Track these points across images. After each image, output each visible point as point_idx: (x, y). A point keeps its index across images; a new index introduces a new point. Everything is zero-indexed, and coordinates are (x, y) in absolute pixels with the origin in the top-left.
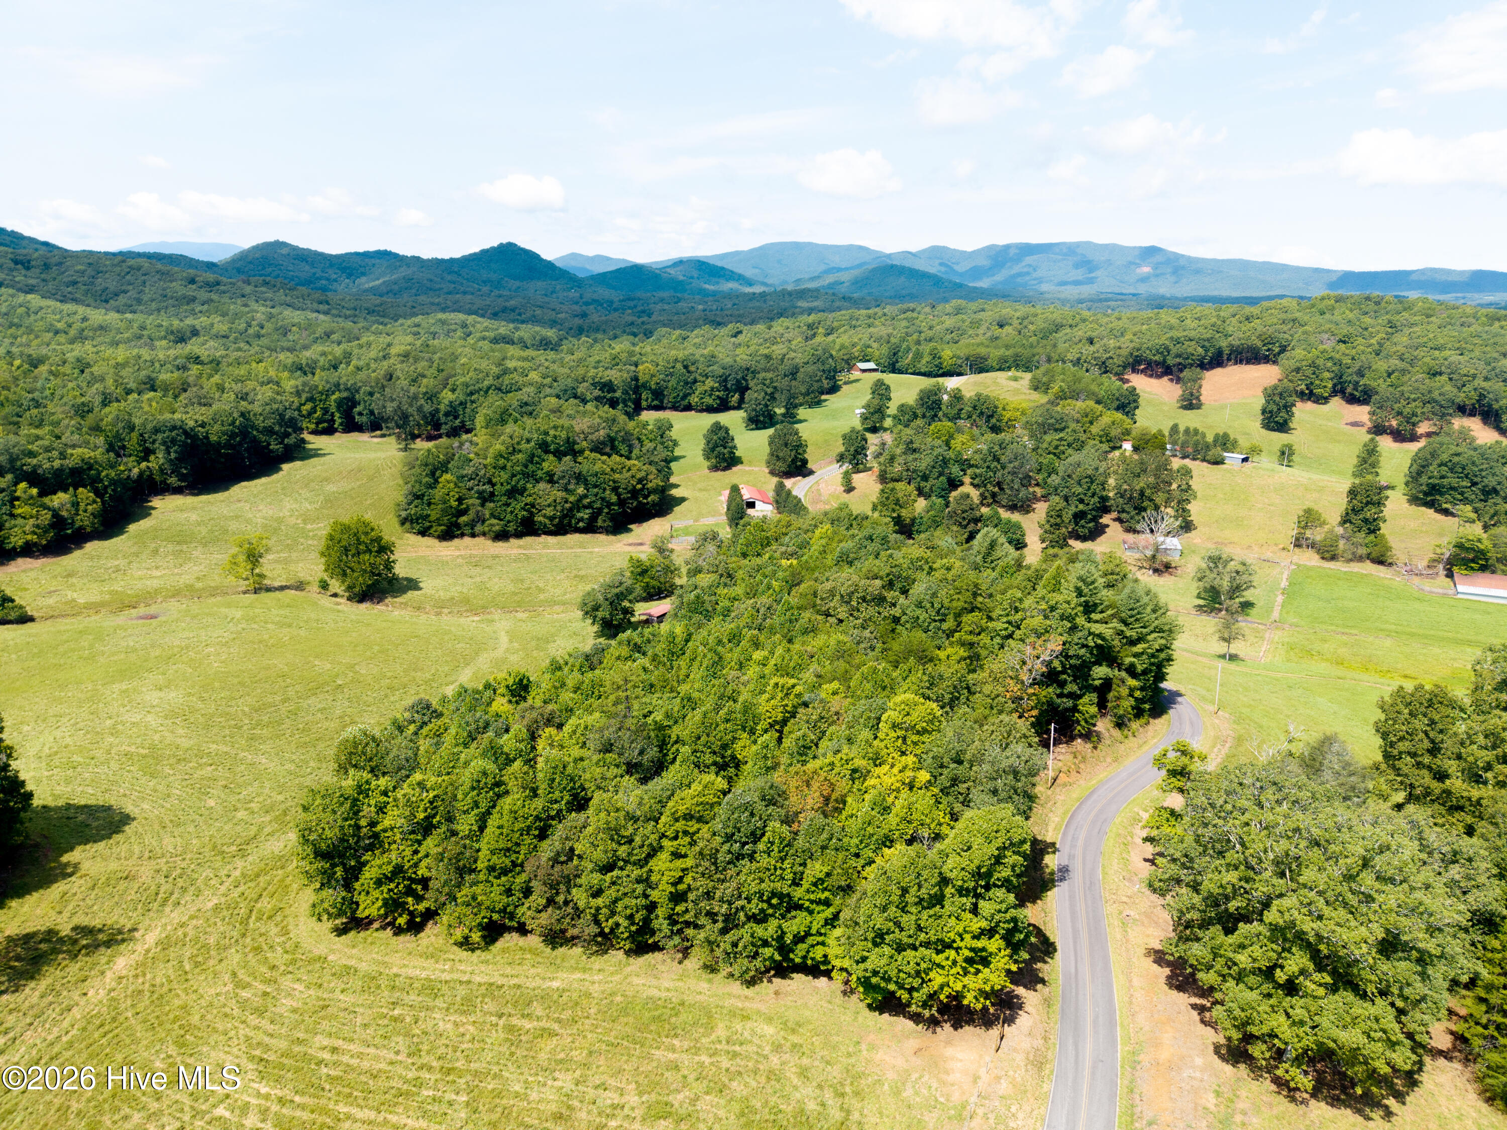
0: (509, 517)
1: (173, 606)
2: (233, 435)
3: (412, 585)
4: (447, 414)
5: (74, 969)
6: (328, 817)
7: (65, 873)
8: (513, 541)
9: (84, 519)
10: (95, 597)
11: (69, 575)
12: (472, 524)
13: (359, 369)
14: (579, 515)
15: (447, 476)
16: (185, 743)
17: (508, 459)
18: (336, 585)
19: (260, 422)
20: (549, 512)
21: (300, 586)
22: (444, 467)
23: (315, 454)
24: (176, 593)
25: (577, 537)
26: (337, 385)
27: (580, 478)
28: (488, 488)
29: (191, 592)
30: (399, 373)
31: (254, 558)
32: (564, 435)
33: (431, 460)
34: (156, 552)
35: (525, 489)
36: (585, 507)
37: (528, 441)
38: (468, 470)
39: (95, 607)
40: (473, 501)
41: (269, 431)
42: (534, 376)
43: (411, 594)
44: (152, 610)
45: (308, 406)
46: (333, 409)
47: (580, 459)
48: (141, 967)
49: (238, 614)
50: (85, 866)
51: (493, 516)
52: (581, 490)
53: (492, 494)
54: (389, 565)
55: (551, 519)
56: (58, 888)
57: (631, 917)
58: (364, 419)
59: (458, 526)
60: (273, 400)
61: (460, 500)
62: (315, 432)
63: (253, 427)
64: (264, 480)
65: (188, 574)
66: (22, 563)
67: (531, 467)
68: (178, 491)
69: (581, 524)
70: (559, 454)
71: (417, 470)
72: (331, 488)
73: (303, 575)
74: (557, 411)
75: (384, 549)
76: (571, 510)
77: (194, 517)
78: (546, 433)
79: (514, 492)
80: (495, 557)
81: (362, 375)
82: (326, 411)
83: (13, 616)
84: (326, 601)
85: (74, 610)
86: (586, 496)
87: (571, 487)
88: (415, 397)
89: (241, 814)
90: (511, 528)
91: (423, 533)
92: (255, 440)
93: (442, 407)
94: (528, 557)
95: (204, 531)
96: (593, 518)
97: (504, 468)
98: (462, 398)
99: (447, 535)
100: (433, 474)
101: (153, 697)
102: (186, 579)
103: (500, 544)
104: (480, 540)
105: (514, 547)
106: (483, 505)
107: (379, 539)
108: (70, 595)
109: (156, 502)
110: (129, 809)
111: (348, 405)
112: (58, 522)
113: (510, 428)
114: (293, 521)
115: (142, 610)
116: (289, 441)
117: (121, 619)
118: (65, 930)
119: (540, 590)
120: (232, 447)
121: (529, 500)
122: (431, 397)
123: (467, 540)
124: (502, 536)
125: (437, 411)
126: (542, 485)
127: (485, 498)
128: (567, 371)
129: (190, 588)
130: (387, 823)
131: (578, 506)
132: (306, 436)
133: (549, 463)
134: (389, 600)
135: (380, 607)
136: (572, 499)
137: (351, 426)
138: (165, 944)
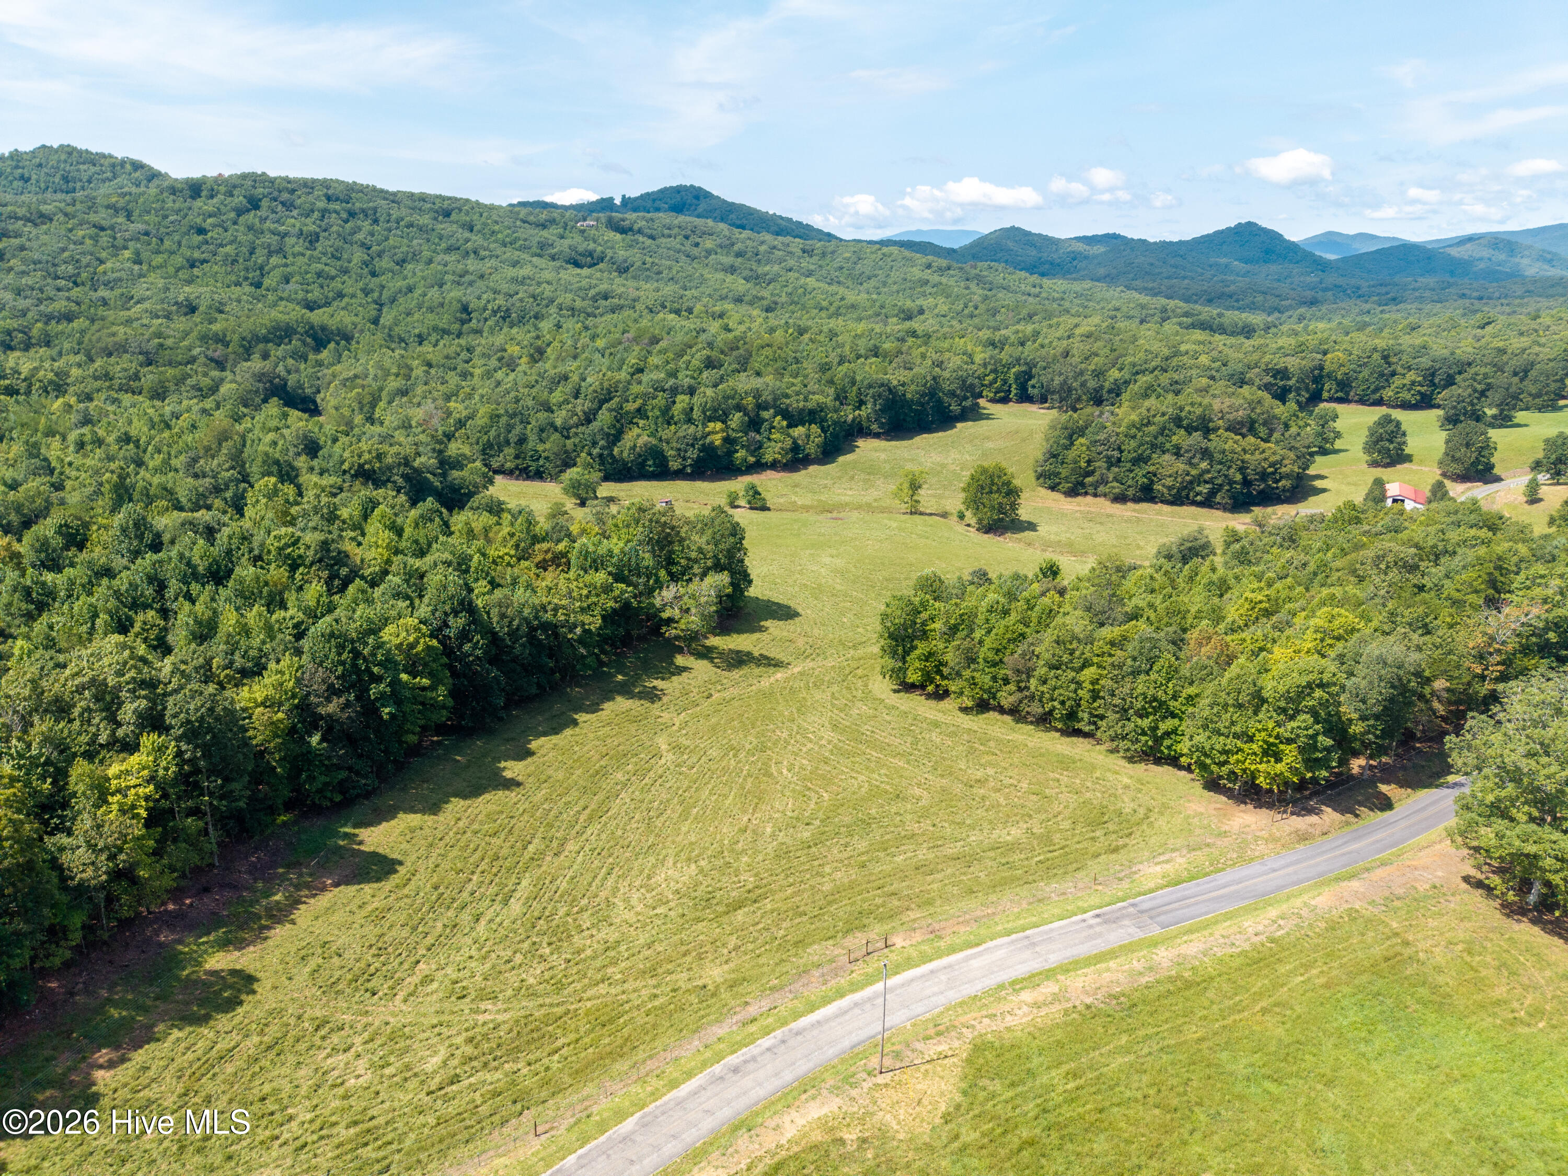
0: (1130, 482)
1: (855, 515)
2: (923, 395)
3: (1031, 526)
4: (1110, 391)
5: (757, 671)
6: (899, 612)
7: (761, 629)
8: (1130, 505)
9: (811, 449)
10: (808, 502)
11: (796, 486)
12: (1096, 485)
13: (1042, 346)
14: (1198, 489)
15: (1082, 440)
16: (838, 587)
17: (1139, 429)
18: (970, 517)
19: (946, 386)
20: (1169, 482)
21: (944, 515)
22: (1081, 432)
23: (988, 417)
24: (859, 507)
25: (1193, 509)
26: (1018, 360)
27: (1206, 453)
28: (1116, 454)
29: (869, 508)
30: (1075, 351)
31: (915, 487)
32: (1199, 411)
33: (1070, 425)
34: (852, 478)
35: (1149, 458)
36: (1206, 482)
37: (1163, 414)
38: (1102, 436)
39: (807, 508)
40: (1101, 464)
41: (952, 394)
42: (1204, 359)
43: (1027, 534)
44: (841, 515)
45: (991, 377)
46: (1011, 381)
47: (1212, 437)
48: (787, 680)
49: (894, 525)
50: (771, 630)
51: (1116, 479)
52: (1204, 465)
53: (1119, 460)
54: (1014, 506)
55: (1170, 488)
56: (757, 635)
57: (1063, 703)
58: (1036, 391)
59: (1082, 484)
60: (960, 368)
61: (1089, 462)
62: (993, 401)
63: (941, 390)
64: (940, 434)
65: (870, 496)
66: (770, 474)
67: (1161, 439)
68: (877, 436)
69: (1199, 498)
70: (1190, 429)
71: (1057, 433)
72: (990, 445)
73: (948, 508)
74: (1205, 390)
75: (1012, 493)
76: (1191, 482)
77: (883, 456)
78: (1181, 409)
79: (1139, 460)
80: (1108, 516)
81: (1043, 352)
82: (1005, 382)
83: (759, 504)
84: (961, 528)
85: (794, 508)
86: (1208, 471)
87: (1195, 461)
88: (1081, 373)
89: (860, 630)
90: (1130, 492)
91: (1053, 488)
92: (940, 401)
93: (1107, 385)
94: (1139, 520)
95: (888, 467)
96: (1213, 493)
97: (1134, 437)
98: (1127, 377)
99: (1073, 492)
100: (1071, 436)
101: (827, 560)
102: (868, 499)
103: (1118, 506)
104: (1101, 500)
105: (1129, 510)
106: (1109, 469)
107: (1008, 483)
108: (794, 498)
109: (861, 443)
110: (800, 610)
111: (1024, 379)
112: (796, 448)
113: (1151, 402)
114: (953, 467)
115: (835, 515)
116: (967, 403)
117: (821, 517)
118: (756, 654)
119: (1139, 547)
120: (922, 405)
121: (1152, 469)
122: (1099, 374)
123: (1089, 499)
124: (1120, 499)
125: (1102, 387)
126: (1167, 457)
127: (1113, 463)
128: (1241, 356)
129: (869, 505)
130: (933, 626)
131: (1198, 480)
132: (982, 402)
133: (1179, 437)
134: (1009, 535)
135: (1001, 539)
136: (1194, 472)
137: (1025, 397)
138: (801, 674)
